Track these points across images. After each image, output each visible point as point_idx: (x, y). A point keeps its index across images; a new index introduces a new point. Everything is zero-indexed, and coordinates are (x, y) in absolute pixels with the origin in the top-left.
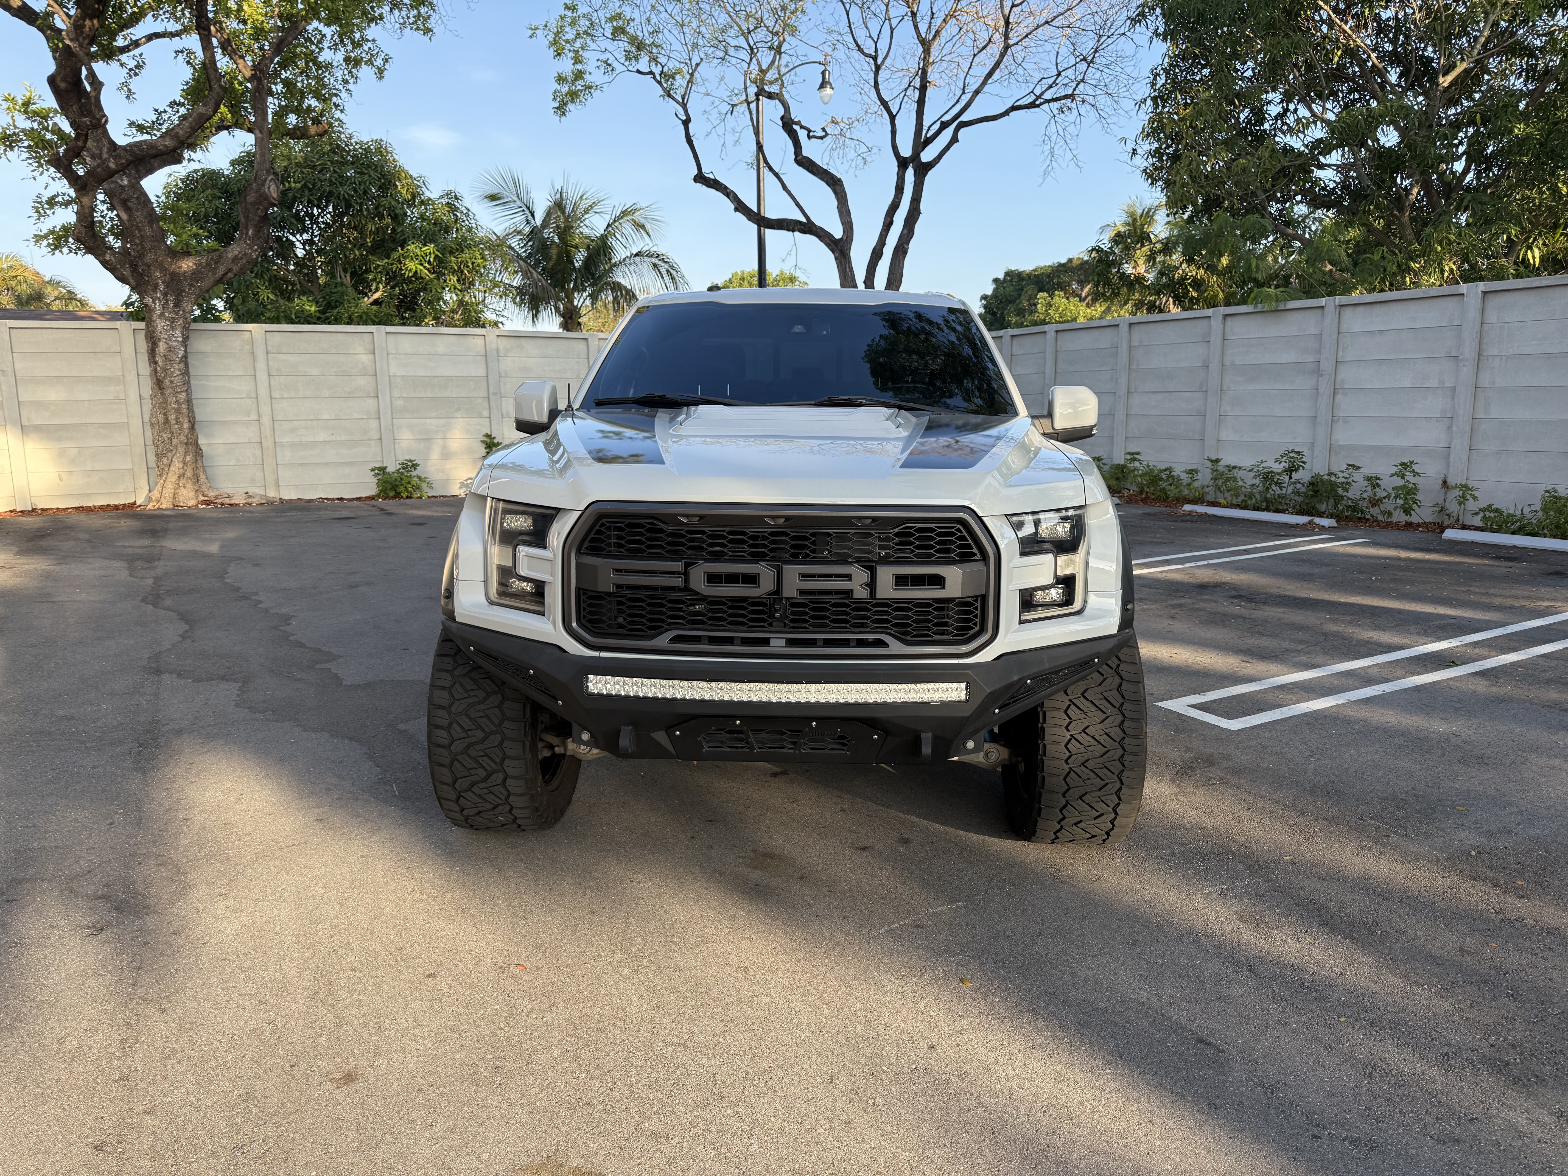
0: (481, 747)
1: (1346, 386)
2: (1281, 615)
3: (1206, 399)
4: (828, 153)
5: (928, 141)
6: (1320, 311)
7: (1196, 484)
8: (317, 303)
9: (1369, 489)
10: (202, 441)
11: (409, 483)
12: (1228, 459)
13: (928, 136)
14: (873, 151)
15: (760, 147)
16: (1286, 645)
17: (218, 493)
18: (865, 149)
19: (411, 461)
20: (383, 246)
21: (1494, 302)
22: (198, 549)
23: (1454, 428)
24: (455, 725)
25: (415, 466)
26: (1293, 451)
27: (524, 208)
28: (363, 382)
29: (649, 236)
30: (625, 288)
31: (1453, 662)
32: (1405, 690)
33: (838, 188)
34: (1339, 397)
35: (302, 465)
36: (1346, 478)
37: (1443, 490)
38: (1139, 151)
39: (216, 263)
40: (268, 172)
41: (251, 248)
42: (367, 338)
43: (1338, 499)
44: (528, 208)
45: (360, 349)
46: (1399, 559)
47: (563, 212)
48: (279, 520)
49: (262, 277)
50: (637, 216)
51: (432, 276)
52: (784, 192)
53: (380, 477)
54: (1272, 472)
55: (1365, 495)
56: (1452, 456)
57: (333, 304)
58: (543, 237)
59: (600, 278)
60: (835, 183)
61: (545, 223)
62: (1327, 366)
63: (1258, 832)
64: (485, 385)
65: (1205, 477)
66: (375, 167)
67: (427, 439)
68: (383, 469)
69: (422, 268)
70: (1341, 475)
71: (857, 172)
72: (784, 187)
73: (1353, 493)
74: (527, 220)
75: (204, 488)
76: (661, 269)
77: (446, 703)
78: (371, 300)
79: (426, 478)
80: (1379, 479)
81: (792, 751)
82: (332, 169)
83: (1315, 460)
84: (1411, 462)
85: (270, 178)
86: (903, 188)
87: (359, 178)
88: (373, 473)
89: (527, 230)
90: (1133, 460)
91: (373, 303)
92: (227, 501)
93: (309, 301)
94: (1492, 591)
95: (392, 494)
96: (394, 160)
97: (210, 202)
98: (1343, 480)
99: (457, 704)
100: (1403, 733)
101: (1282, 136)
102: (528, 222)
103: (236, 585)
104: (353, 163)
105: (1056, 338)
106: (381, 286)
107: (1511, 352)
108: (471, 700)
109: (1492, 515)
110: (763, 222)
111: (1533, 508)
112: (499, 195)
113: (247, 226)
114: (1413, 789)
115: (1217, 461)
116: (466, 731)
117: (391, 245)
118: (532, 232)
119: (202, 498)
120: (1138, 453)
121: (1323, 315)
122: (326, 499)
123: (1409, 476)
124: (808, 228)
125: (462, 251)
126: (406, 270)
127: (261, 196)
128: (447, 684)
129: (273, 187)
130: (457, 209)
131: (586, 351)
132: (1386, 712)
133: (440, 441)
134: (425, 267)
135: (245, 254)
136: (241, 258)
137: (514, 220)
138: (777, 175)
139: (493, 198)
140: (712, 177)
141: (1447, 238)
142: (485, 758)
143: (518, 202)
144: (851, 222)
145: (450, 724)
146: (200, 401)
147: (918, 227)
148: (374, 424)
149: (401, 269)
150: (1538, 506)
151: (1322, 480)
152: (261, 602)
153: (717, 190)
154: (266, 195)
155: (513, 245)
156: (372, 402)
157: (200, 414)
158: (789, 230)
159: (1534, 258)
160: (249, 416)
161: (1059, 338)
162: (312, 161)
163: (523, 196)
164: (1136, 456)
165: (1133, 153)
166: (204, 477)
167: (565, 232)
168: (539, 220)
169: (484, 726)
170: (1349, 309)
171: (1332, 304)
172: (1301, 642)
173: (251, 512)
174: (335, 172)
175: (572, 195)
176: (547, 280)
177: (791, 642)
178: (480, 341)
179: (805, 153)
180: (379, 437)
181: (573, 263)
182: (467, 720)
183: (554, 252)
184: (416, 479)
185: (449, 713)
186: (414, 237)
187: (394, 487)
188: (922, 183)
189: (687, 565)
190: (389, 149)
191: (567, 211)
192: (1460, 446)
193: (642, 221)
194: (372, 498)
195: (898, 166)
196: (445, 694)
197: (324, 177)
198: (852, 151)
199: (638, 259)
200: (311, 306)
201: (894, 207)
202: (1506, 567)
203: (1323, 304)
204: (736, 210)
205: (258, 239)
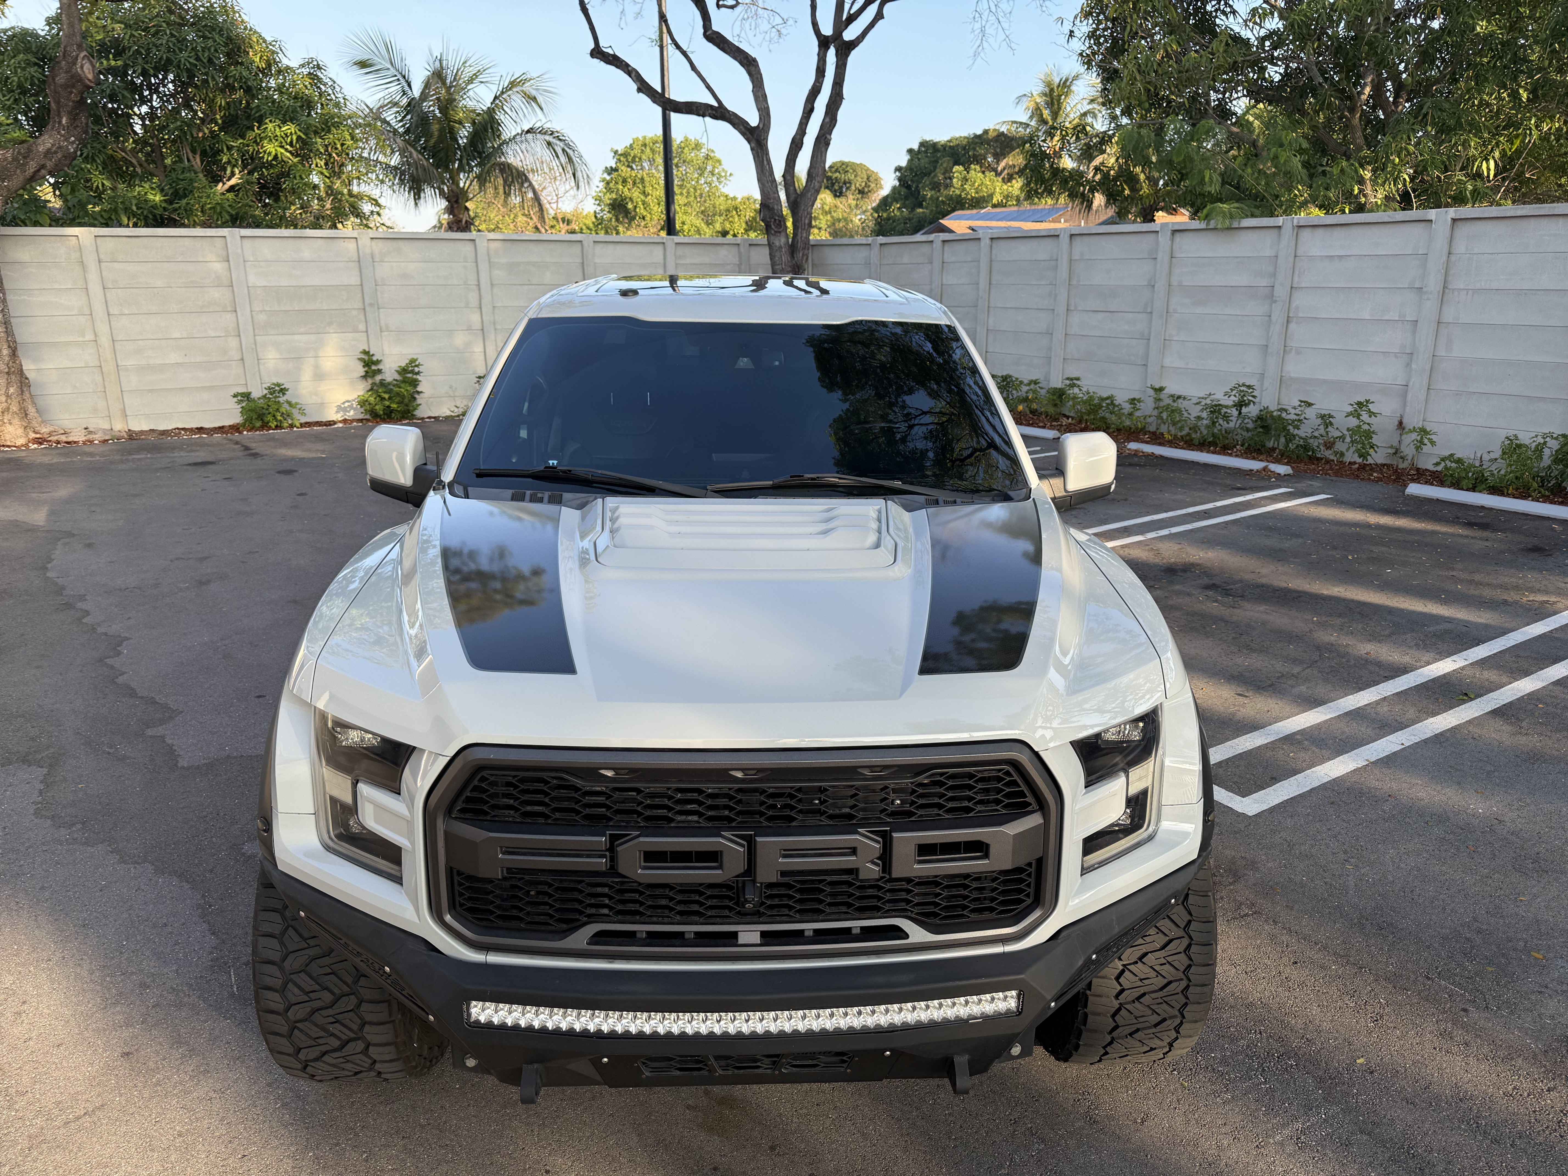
0: (330, 1012)
1: (1300, 315)
2: (1264, 616)
3: (1151, 321)
4: (738, 23)
5: (852, 18)
6: (1276, 231)
7: (1138, 414)
8: (162, 190)
9: (1322, 427)
10: (28, 367)
11: (278, 410)
12: (1173, 387)
13: (852, 12)
14: (789, 23)
15: (663, 18)
16: (1280, 666)
17: (52, 429)
18: (780, 21)
19: (278, 385)
20: (236, 123)
21: (1464, 230)
22: (20, 517)
23: (1414, 366)
24: (290, 986)
25: (283, 391)
26: (1244, 385)
27: (399, 76)
28: (217, 294)
29: (542, 109)
30: (517, 169)
31: (1466, 694)
32: (1426, 741)
33: (752, 69)
34: (1292, 326)
35: (151, 391)
36: (1298, 415)
37: (1399, 432)
38: (1077, 33)
39: (25, 158)
40: (80, 47)
41: (67, 140)
42: (219, 242)
43: (1290, 438)
44: (404, 77)
45: (211, 257)
46: (1368, 526)
47: (444, 83)
48: (124, 466)
49: (94, 160)
50: (527, 87)
51: (296, 160)
52: (693, 73)
53: (244, 404)
54: (1220, 405)
55: (1316, 434)
56: (1409, 395)
57: (181, 192)
58: (422, 110)
59: (489, 156)
60: (749, 63)
61: (424, 96)
62: (1281, 292)
63: (1315, 1010)
64: (360, 295)
65: (1147, 407)
66: (220, 29)
67: (296, 358)
68: (247, 396)
69: (283, 151)
70: (1293, 411)
71: (771, 46)
72: (693, 68)
73: (1304, 431)
74: (403, 91)
75: (34, 424)
76: (556, 148)
77: (276, 957)
78: (226, 187)
79: (297, 404)
80: (1332, 417)
81: (769, 1071)
82: (168, 32)
83: (1264, 393)
84: (1367, 401)
85: (82, 55)
86: (824, 71)
87: (200, 44)
88: (235, 399)
89: (405, 101)
90: (1072, 386)
91: (229, 190)
92: (63, 438)
93: (152, 189)
94: (1477, 577)
95: (258, 424)
96: (243, 21)
97: (24, 69)
98: (1295, 417)
99: (291, 957)
100: (1441, 818)
101: (1223, 18)
102: (404, 93)
103: (60, 581)
104: (193, 24)
105: (991, 246)
106: (237, 171)
107: (1478, 286)
108: (312, 952)
109: (1454, 465)
110: (669, 106)
111: (1493, 456)
112: (370, 62)
113: (59, 112)
114: (1475, 919)
115: (1161, 389)
116: (307, 993)
117: (245, 123)
118: (409, 104)
119: (33, 435)
120: (1078, 379)
121: (1280, 235)
122: (183, 429)
123: (1365, 417)
124: (720, 113)
125: (329, 131)
126: (265, 152)
127: (72, 77)
128: (277, 929)
129: (87, 67)
130: (320, 80)
131: (474, 254)
132: (1414, 781)
133: (312, 360)
134: (286, 150)
135: (60, 147)
136: (56, 152)
137: (390, 90)
138: (684, 53)
139: (363, 64)
140: (611, 52)
141: (1406, 149)
142: (337, 1025)
143: (392, 69)
144: (768, 108)
145: (285, 986)
146: (22, 319)
147: (841, 114)
148: (233, 343)
149: (258, 152)
150: (1497, 454)
151: (1272, 416)
152: (87, 613)
153: (617, 67)
154: (79, 75)
155: (388, 119)
156: (230, 317)
157: (24, 334)
158: (699, 115)
159: (1488, 169)
160: (83, 336)
161: (994, 246)
162: (143, 22)
163: (398, 63)
164: (1075, 382)
165: (1071, 35)
166: (34, 410)
167: (447, 105)
168: (416, 91)
169: (332, 987)
170: (1308, 230)
171: (1290, 225)
172: (1295, 661)
173: (91, 454)
174: (172, 35)
175: (452, 63)
176: (428, 160)
177: (768, 937)
178: (352, 245)
179: (715, 27)
180: (240, 357)
181: (457, 141)
182: (308, 979)
183: (435, 128)
184: (286, 406)
185: (281, 969)
186: (271, 114)
187: (261, 417)
188: (845, 65)
189: (613, 838)
190: (236, 8)
191: (448, 81)
192: (1418, 384)
193: (534, 93)
194: (235, 428)
195: (819, 46)
196: (274, 943)
197: (160, 42)
198: (765, 22)
199: (529, 136)
200: (155, 195)
201: (815, 92)
202: (1481, 539)
203: (1280, 224)
204: (639, 90)
205: (75, 128)
